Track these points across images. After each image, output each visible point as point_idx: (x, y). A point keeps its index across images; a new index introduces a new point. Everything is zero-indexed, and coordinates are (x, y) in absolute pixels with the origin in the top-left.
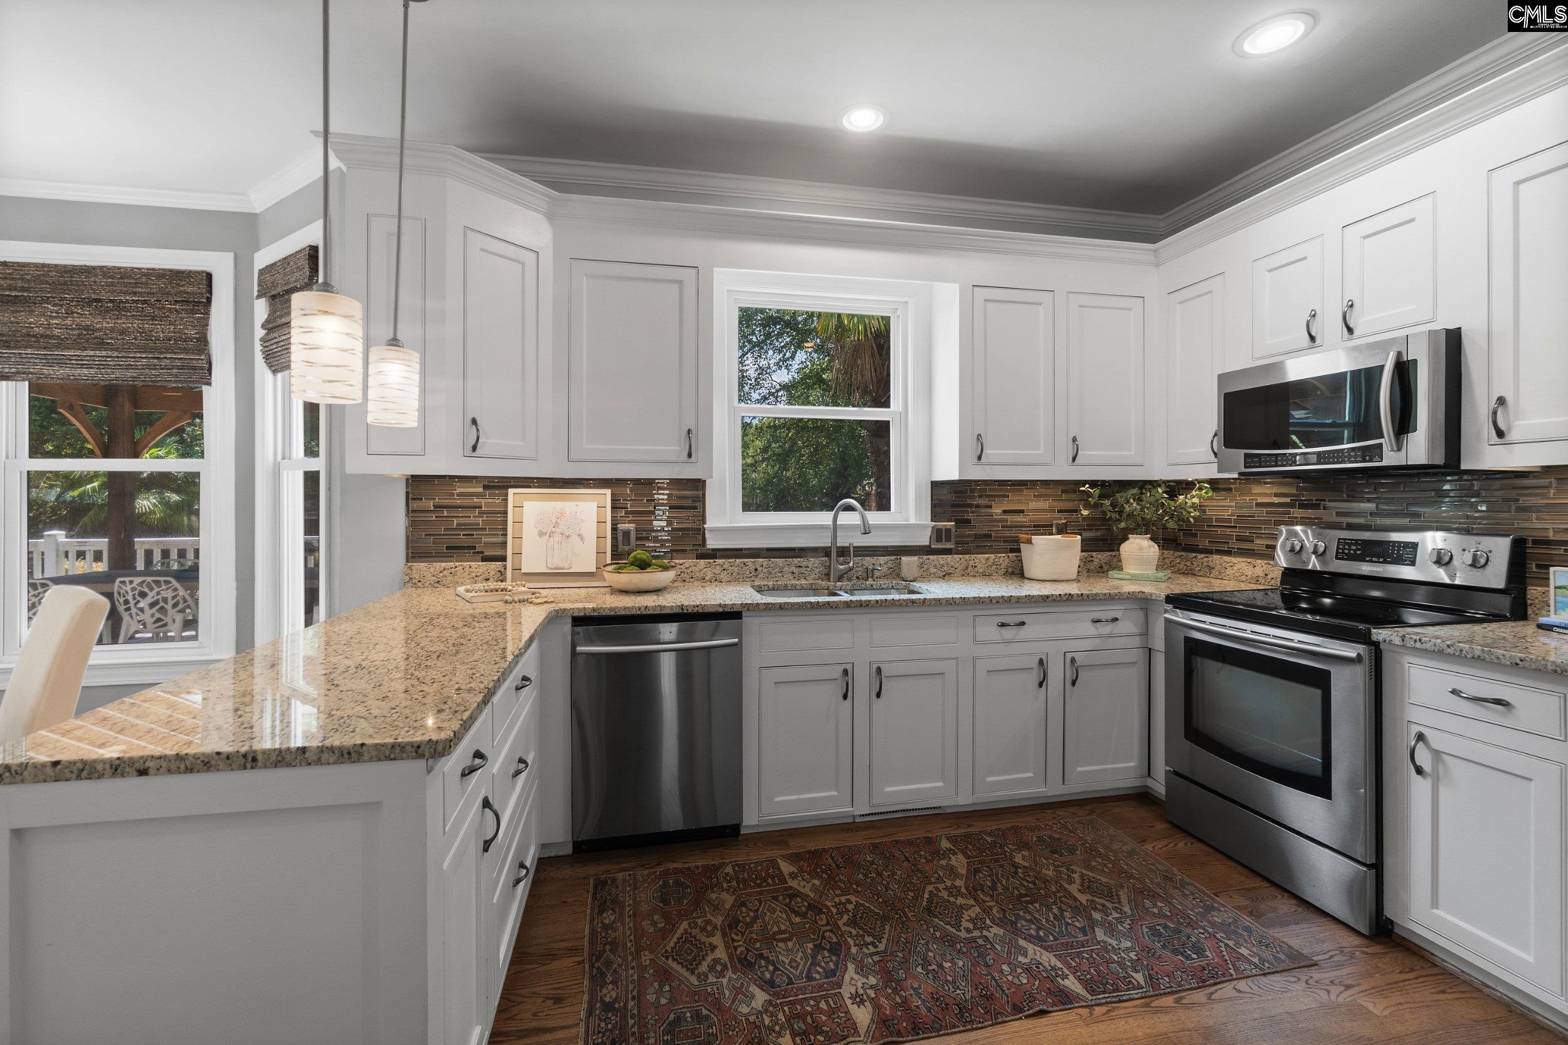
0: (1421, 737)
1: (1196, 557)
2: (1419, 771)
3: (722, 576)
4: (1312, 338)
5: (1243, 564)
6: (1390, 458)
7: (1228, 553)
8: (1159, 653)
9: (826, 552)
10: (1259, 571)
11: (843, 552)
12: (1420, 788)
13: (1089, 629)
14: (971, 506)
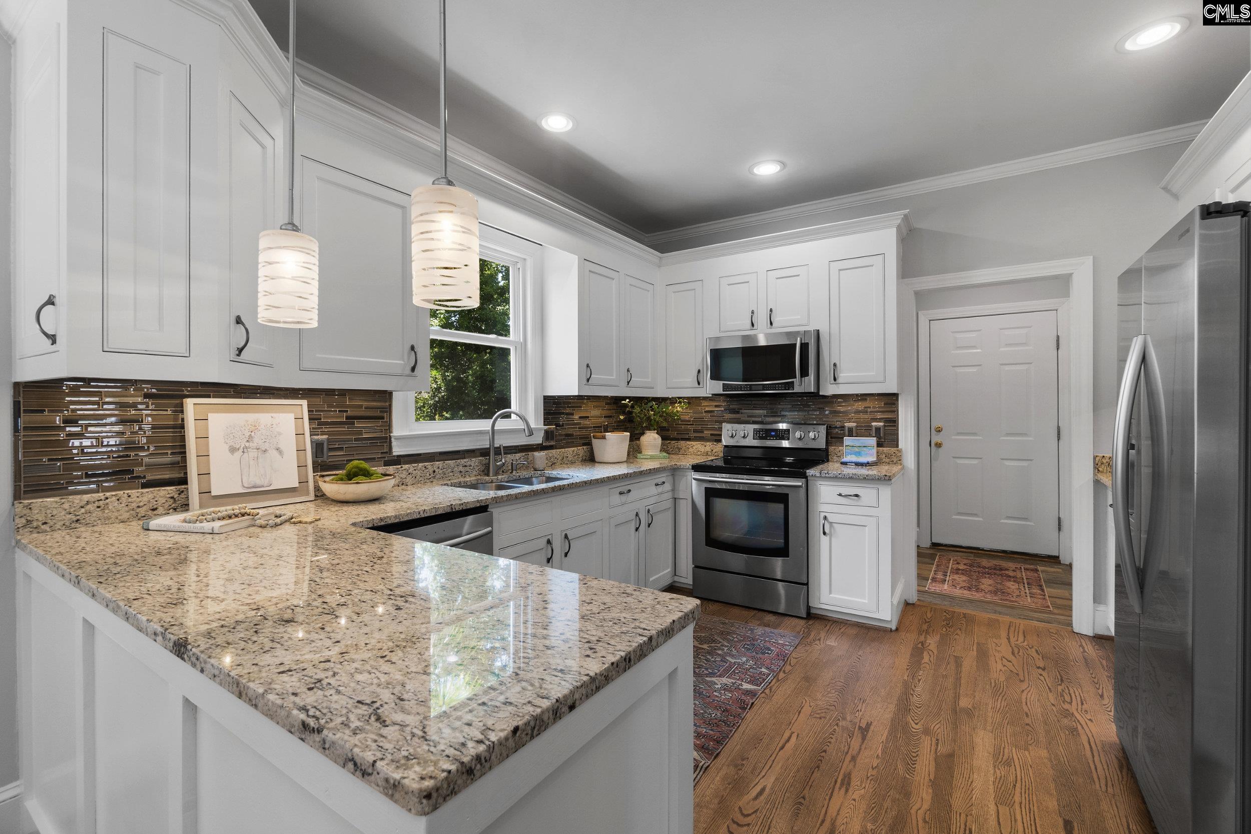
0: (825, 518)
1: (670, 443)
2: (824, 533)
3: (407, 480)
4: (753, 325)
5: (699, 445)
6: (797, 389)
7: (689, 439)
9: (484, 453)
10: (708, 449)
11: (498, 451)
12: (824, 540)
13: (654, 490)
14: (563, 413)
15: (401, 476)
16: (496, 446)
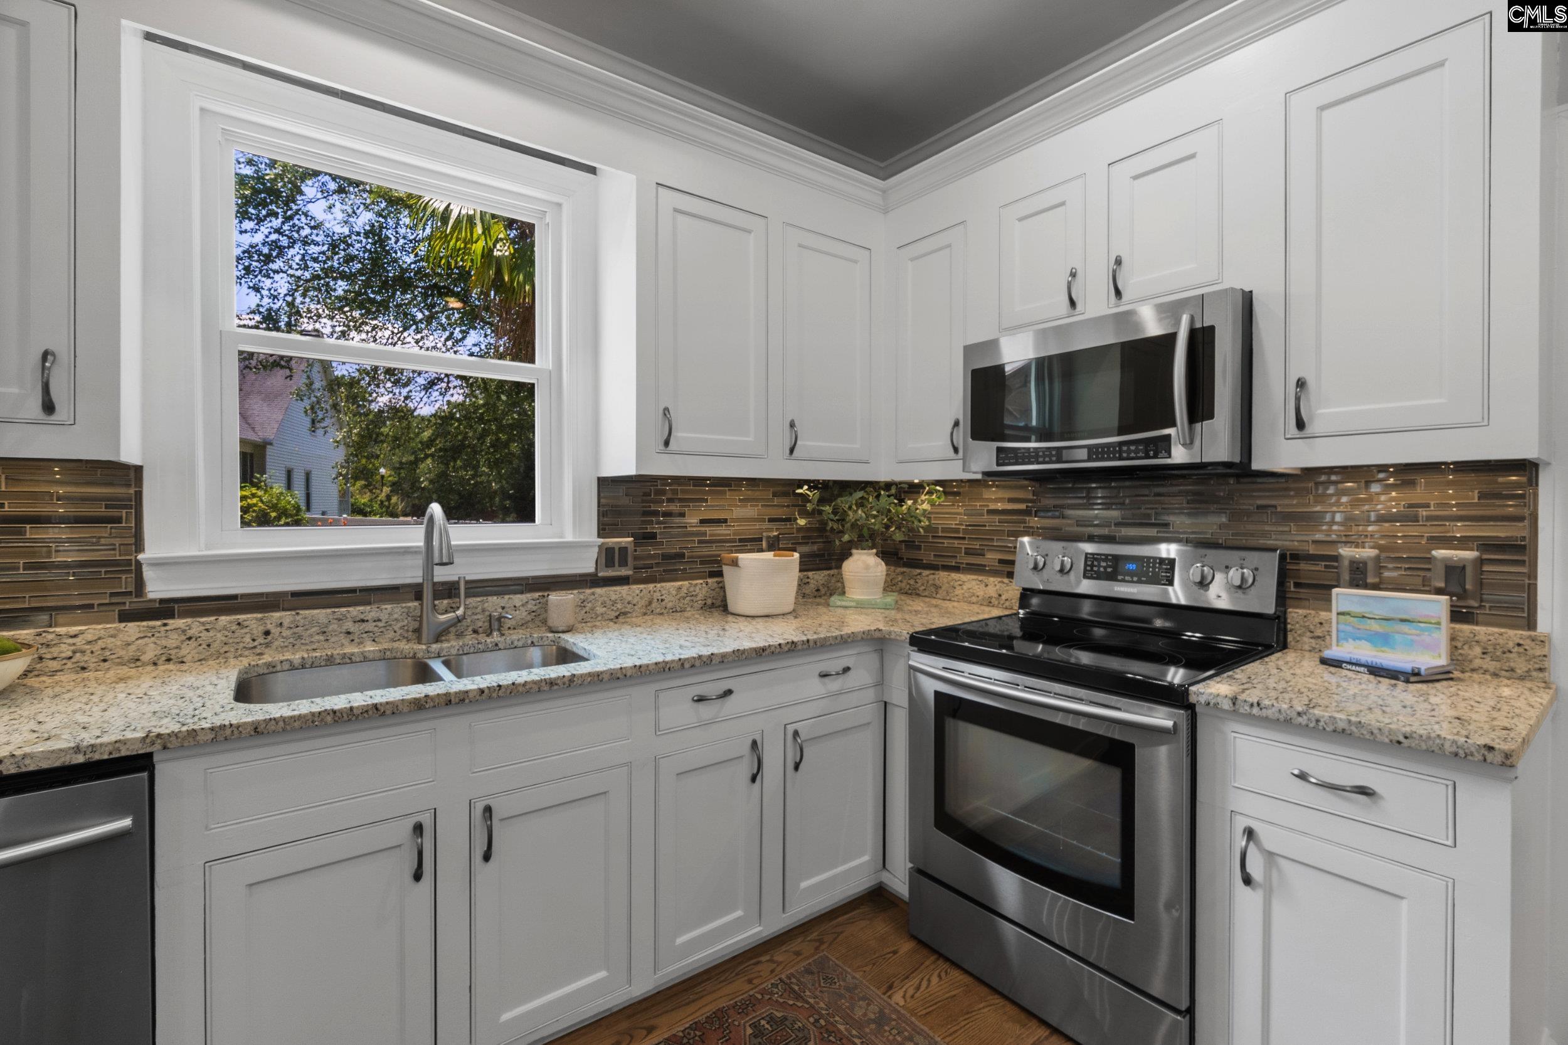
0: (1250, 833)
2: (1247, 880)
3: (183, 652)
4: (1073, 303)
5: (974, 583)
6: (1179, 455)
7: (956, 569)
8: (897, 710)
9: (416, 591)
10: (991, 591)
12: (1247, 901)
13: (817, 687)
14: (656, 513)
15: (164, 642)
16: (436, 579)
